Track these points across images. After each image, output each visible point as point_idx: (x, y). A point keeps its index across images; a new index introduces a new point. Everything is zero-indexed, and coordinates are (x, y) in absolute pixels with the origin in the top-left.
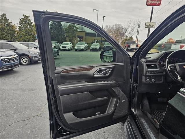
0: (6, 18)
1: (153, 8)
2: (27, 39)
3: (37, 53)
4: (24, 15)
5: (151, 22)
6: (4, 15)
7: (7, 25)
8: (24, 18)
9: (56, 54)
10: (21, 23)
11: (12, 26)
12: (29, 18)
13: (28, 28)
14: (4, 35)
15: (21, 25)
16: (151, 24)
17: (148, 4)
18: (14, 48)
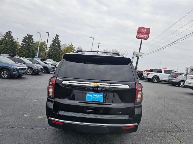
0: (11, 34)
1: (142, 41)
2: (28, 55)
3: (39, 67)
4: (28, 34)
5: (139, 52)
6: (10, 32)
7: (11, 40)
8: (27, 36)
9: (53, 70)
10: (24, 41)
11: (15, 42)
12: (32, 37)
13: (30, 45)
14: (6, 49)
15: (24, 43)
16: (140, 54)
17: (138, 37)
18: (23, 62)
